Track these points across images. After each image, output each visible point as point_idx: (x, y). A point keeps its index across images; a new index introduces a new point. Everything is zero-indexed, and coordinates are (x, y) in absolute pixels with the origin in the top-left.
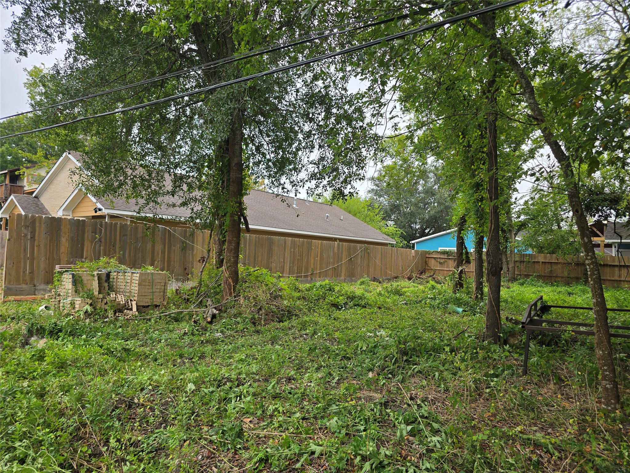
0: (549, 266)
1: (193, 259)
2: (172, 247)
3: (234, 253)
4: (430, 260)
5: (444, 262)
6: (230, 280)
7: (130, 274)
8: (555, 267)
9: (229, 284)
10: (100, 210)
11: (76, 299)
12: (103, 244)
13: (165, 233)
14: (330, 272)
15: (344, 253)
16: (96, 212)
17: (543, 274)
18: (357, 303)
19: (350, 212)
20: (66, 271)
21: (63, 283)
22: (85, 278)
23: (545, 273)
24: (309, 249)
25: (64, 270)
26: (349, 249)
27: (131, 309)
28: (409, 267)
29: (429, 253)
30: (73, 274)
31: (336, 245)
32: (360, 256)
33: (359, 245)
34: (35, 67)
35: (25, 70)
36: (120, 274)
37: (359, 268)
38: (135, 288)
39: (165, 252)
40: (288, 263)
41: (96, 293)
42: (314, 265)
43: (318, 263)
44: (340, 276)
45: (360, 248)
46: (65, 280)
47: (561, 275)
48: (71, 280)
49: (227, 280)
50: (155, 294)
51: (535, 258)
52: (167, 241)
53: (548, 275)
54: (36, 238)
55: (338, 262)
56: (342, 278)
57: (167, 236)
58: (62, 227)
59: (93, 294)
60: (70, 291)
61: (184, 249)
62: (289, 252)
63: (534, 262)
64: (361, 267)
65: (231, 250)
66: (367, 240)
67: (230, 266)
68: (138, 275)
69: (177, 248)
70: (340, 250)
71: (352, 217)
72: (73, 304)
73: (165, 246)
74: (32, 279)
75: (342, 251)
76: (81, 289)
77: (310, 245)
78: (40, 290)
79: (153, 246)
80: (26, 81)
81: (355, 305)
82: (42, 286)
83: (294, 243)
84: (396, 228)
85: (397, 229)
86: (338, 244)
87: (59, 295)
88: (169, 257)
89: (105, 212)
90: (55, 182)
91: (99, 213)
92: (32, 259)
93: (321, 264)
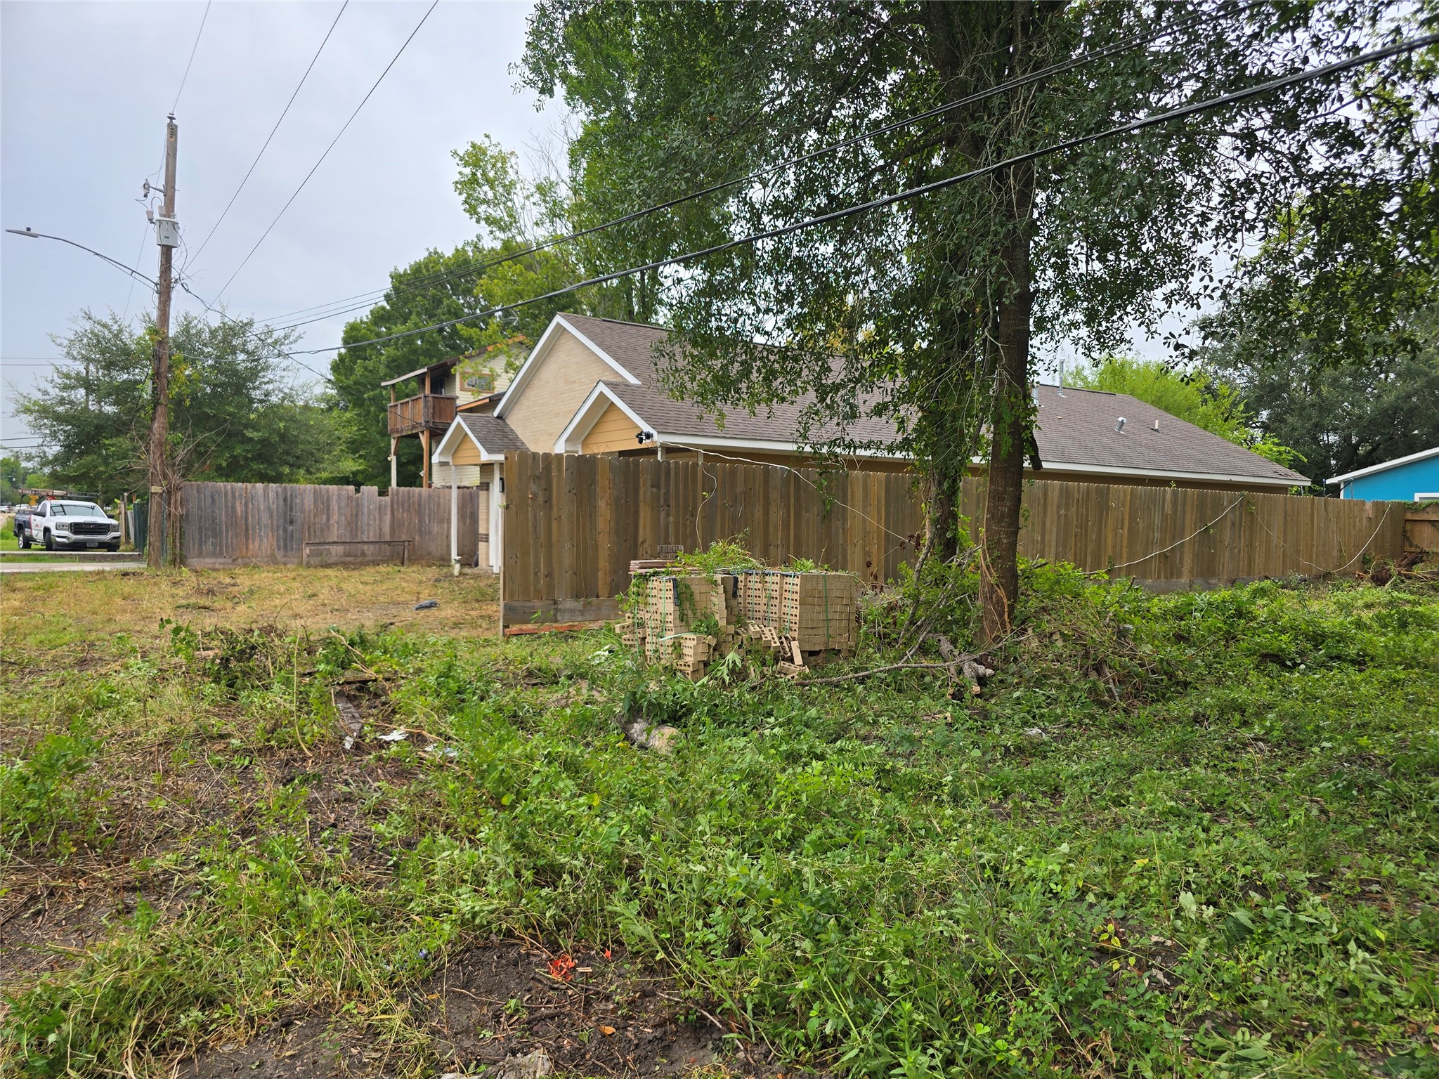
1: (845, 541)
2: (803, 512)
3: (1009, 525)
4: (1418, 527)
6: (1001, 592)
7: (777, 579)
9: (999, 602)
10: (649, 436)
11: (684, 635)
12: (673, 510)
13: (789, 483)
14: (1154, 566)
15: (1188, 516)
16: (641, 441)
18: (1335, 652)
19: (1167, 409)
20: (655, 574)
21: (650, 600)
22: (696, 589)
24: (1103, 507)
25: (651, 571)
26: (1201, 505)
27: (791, 660)
28: (1358, 547)
29: (1415, 508)
30: (674, 580)
31: (1168, 496)
32: (1229, 523)
33: (1226, 494)
34: (474, 146)
35: (455, 153)
36: (753, 578)
37: (1227, 554)
38: (792, 610)
39: (789, 525)
40: (1054, 544)
41: (722, 623)
42: (1114, 547)
43: (1125, 542)
44: (1179, 576)
45: (1231, 502)
46: (654, 592)
48: (671, 594)
49: (992, 591)
50: (832, 623)
52: (792, 499)
54: (554, 501)
55: (1173, 540)
56: (1185, 580)
57: (792, 488)
58: (598, 477)
59: (716, 624)
60: (670, 618)
61: (826, 517)
62: (1055, 516)
64: (1232, 550)
65: (1002, 516)
66: (1235, 478)
67: (999, 557)
68: (797, 581)
69: (812, 515)
70: (1179, 509)
71: (1179, 423)
72: (677, 646)
73: (788, 511)
74: (550, 588)
75: (1184, 511)
76: (690, 613)
77: (1104, 497)
78: (565, 611)
79: (766, 513)
80: (457, 177)
81: (1332, 658)
82: (569, 604)
83: (1065, 493)
84: (1278, 445)
85: (1282, 449)
86: (1175, 494)
87: (641, 625)
88: (797, 537)
89: (658, 439)
90: (536, 382)
91: (647, 443)
92: (550, 546)
93: (1130, 546)
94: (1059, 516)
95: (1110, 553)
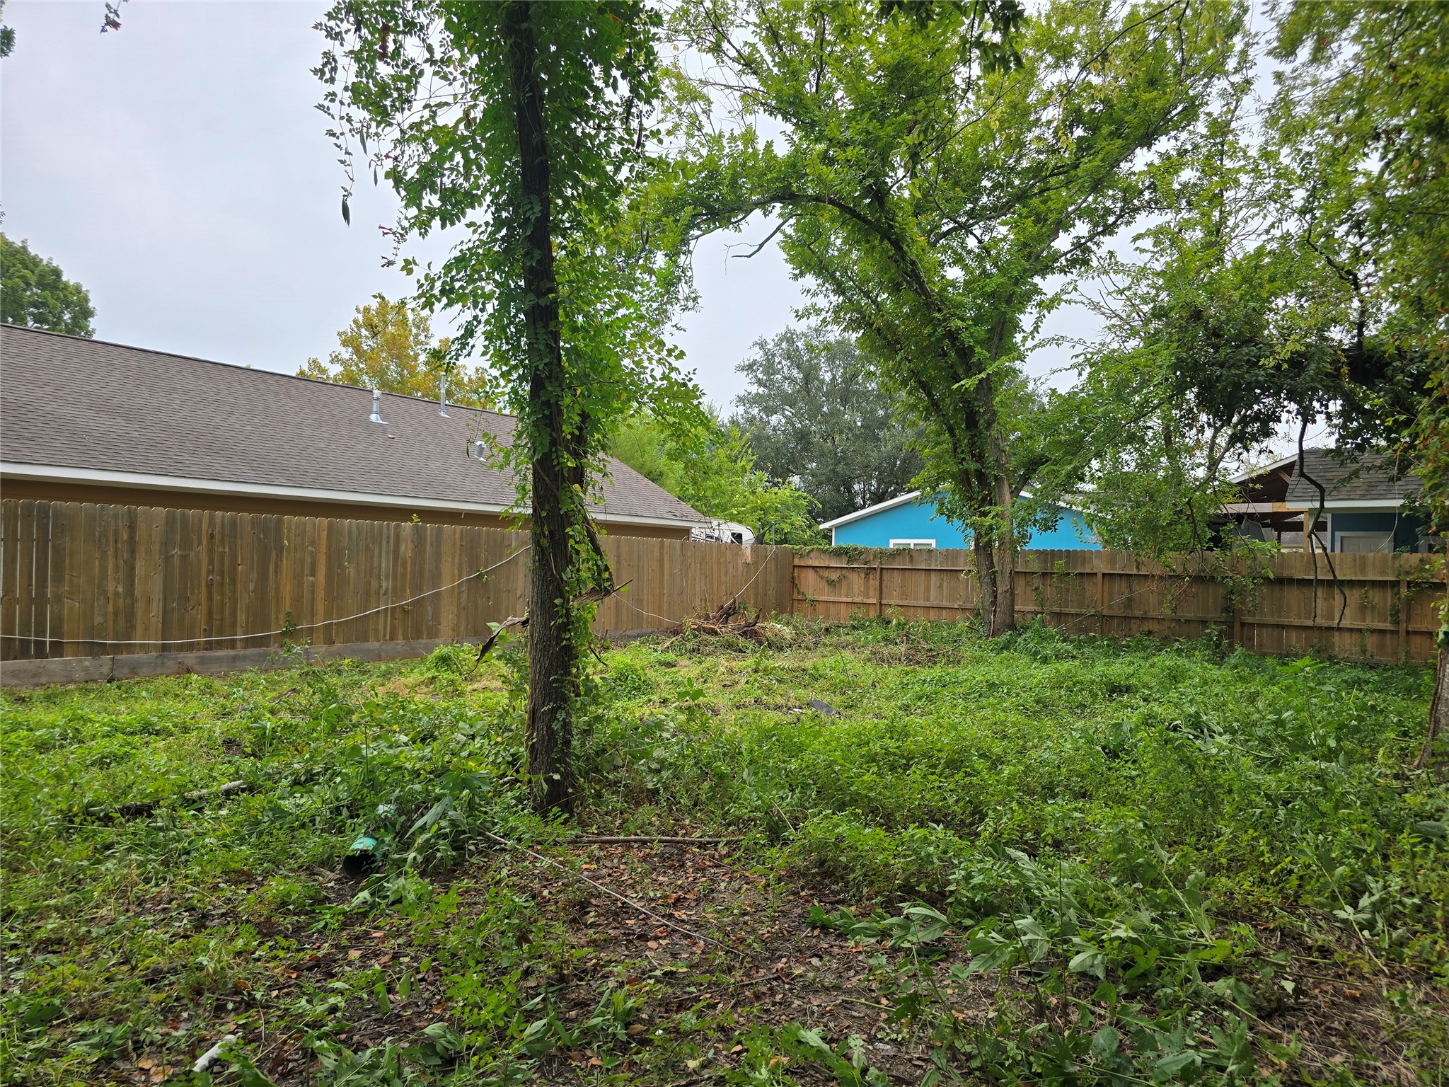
0: (1124, 585)
4: (804, 574)
5: (840, 580)
8: (1139, 589)
15: (446, 558)
17: (1105, 612)
23: (1110, 607)
24: (268, 549)
29: (800, 553)
31: (406, 534)
42: (295, 600)
43: (320, 593)
47: (1155, 614)
51: (1084, 561)
53: (1119, 613)
55: (418, 589)
62: (158, 558)
63: (1081, 574)
70: (428, 550)
77: (271, 535)
83: (180, 527)
86: (418, 531)
93: (332, 597)
94: (168, 559)
95: (287, 607)
